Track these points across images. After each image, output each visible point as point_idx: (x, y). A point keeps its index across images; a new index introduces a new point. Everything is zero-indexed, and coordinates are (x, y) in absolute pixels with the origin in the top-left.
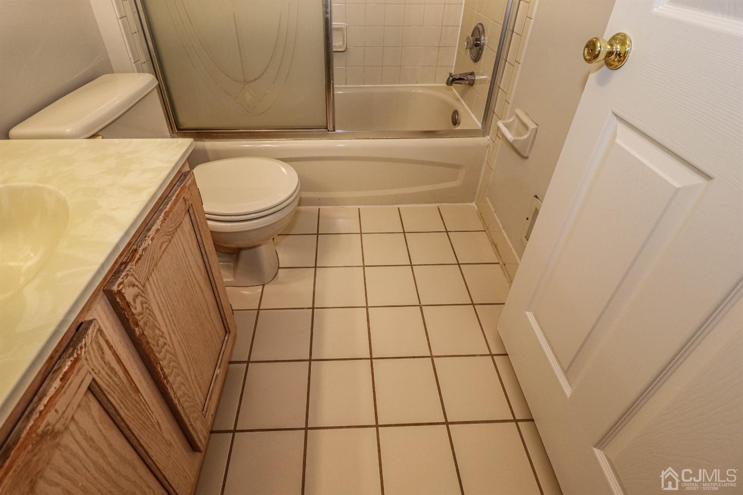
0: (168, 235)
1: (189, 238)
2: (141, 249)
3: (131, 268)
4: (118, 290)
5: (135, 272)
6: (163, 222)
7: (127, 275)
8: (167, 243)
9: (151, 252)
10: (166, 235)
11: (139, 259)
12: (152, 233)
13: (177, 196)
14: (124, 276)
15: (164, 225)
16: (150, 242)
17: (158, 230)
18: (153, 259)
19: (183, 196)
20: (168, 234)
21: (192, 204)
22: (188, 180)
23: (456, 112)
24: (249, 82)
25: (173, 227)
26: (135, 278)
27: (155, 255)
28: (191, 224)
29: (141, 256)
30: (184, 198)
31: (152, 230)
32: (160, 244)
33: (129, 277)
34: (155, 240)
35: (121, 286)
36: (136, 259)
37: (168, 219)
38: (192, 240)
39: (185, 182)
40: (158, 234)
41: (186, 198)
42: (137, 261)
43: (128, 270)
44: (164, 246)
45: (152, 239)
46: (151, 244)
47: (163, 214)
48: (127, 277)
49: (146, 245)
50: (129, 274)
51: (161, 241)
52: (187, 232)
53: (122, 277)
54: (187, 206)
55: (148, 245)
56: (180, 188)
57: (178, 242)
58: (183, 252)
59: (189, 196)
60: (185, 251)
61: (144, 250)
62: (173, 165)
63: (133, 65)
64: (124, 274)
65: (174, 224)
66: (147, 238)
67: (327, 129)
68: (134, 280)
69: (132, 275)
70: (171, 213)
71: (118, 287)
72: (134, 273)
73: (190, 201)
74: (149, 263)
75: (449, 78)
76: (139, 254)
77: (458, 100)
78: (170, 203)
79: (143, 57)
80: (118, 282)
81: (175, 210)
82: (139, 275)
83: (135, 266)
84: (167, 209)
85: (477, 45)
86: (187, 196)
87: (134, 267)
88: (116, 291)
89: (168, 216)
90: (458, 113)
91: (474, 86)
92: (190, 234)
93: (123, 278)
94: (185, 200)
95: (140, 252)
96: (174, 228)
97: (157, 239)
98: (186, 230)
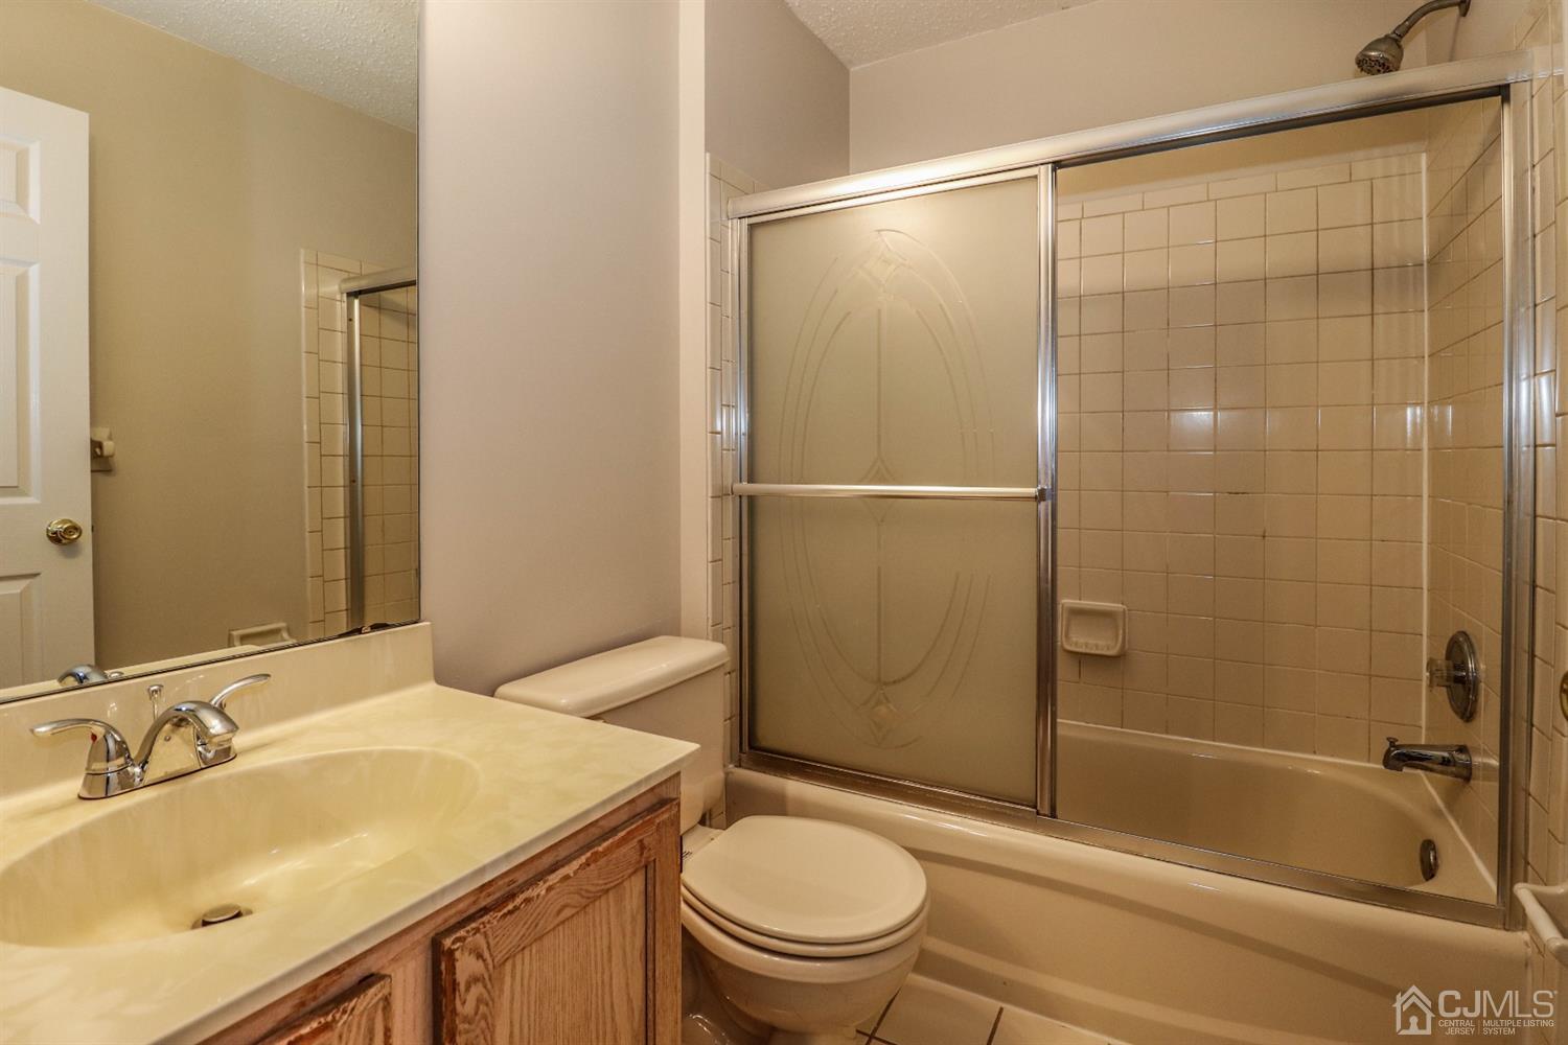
0: (583, 897)
1: (629, 928)
2: (522, 897)
3: (489, 922)
4: (449, 948)
5: (493, 933)
6: (582, 867)
7: (477, 930)
8: (574, 911)
9: (538, 910)
10: (578, 893)
11: (510, 912)
12: (554, 878)
13: (628, 833)
14: (473, 929)
15: (581, 874)
16: (543, 892)
17: (567, 877)
18: (536, 926)
19: (641, 837)
20: (583, 893)
21: (655, 860)
22: (662, 813)
23: (1428, 846)
24: (886, 684)
25: (598, 885)
26: (488, 943)
27: (542, 922)
28: (643, 897)
29: (516, 908)
30: (641, 841)
31: (558, 872)
32: (558, 907)
33: (478, 935)
34: (553, 892)
35: (458, 944)
36: (505, 910)
37: (593, 866)
38: (634, 933)
39: (656, 814)
40: (566, 884)
41: (646, 842)
42: (505, 915)
43: (483, 923)
44: (567, 912)
45: (549, 889)
46: (544, 897)
47: (589, 854)
48: (475, 934)
49: (535, 894)
50: (482, 930)
51: (562, 902)
52: (628, 913)
53: (468, 928)
54: (643, 860)
55: (538, 895)
56: (641, 822)
57: (601, 921)
58: (605, 950)
59: (654, 843)
60: (609, 948)
61: (527, 901)
62: (641, 776)
63: (710, 628)
64: (474, 925)
65: (601, 882)
66: (541, 883)
67: (1035, 807)
68: (485, 946)
69: (486, 935)
70: (605, 858)
71: (453, 943)
72: (489, 933)
73: (652, 852)
74: (524, 930)
75: (1388, 752)
76: (516, 903)
77: (1438, 813)
78: (611, 841)
79: (729, 619)
80: (458, 935)
81: (614, 856)
82: (498, 942)
83: (498, 921)
84: (600, 849)
85: (1460, 680)
86: (648, 839)
87: (495, 923)
88: (446, 948)
89: (595, 861)
90: (1434, 849)
91: (1472, 782)
92: (634, 919)
93: (468, 932)
94: (642, 847)
95: (518, 901)
96: (599, 888)
97: (558, 893)
98: (628, 907)
